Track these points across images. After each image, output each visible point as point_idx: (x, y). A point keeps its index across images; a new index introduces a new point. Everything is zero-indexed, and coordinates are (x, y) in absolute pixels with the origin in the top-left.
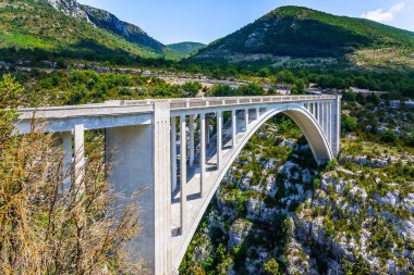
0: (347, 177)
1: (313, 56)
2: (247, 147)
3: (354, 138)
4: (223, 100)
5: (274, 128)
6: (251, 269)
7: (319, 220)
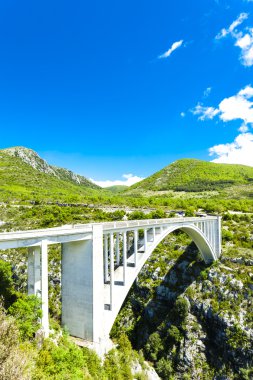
0: (228, 272)
1: (201, 191)
2: (156, 251)
3: (232, 245)
4: (138, 222)
5: (174, 239)
7: (208, 301)
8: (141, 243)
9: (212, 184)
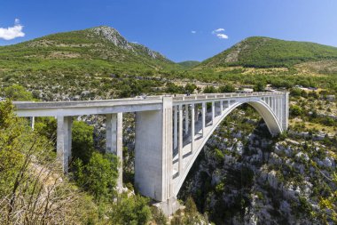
0: (295, 145)
1: (270, 67)
3: (300, 120)
4: (207, 96)
5: (242, 113)
6: (226, 200)
7: (273, 173)
8: (209, 114)
9: (282, 60)
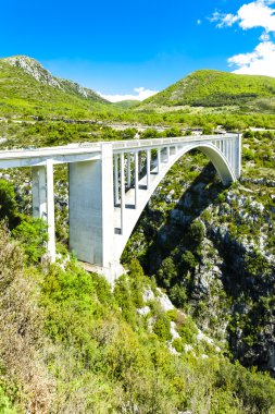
0: (247, 194)
3: (253, 165)
4: (151, 141)
5: (190, 159)
7: (226, 224)
8: (154, 163)
9: (233, 98)
